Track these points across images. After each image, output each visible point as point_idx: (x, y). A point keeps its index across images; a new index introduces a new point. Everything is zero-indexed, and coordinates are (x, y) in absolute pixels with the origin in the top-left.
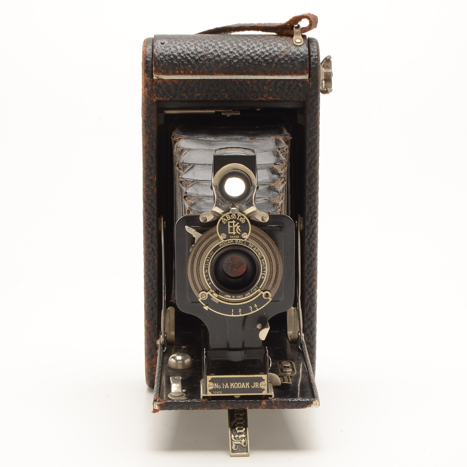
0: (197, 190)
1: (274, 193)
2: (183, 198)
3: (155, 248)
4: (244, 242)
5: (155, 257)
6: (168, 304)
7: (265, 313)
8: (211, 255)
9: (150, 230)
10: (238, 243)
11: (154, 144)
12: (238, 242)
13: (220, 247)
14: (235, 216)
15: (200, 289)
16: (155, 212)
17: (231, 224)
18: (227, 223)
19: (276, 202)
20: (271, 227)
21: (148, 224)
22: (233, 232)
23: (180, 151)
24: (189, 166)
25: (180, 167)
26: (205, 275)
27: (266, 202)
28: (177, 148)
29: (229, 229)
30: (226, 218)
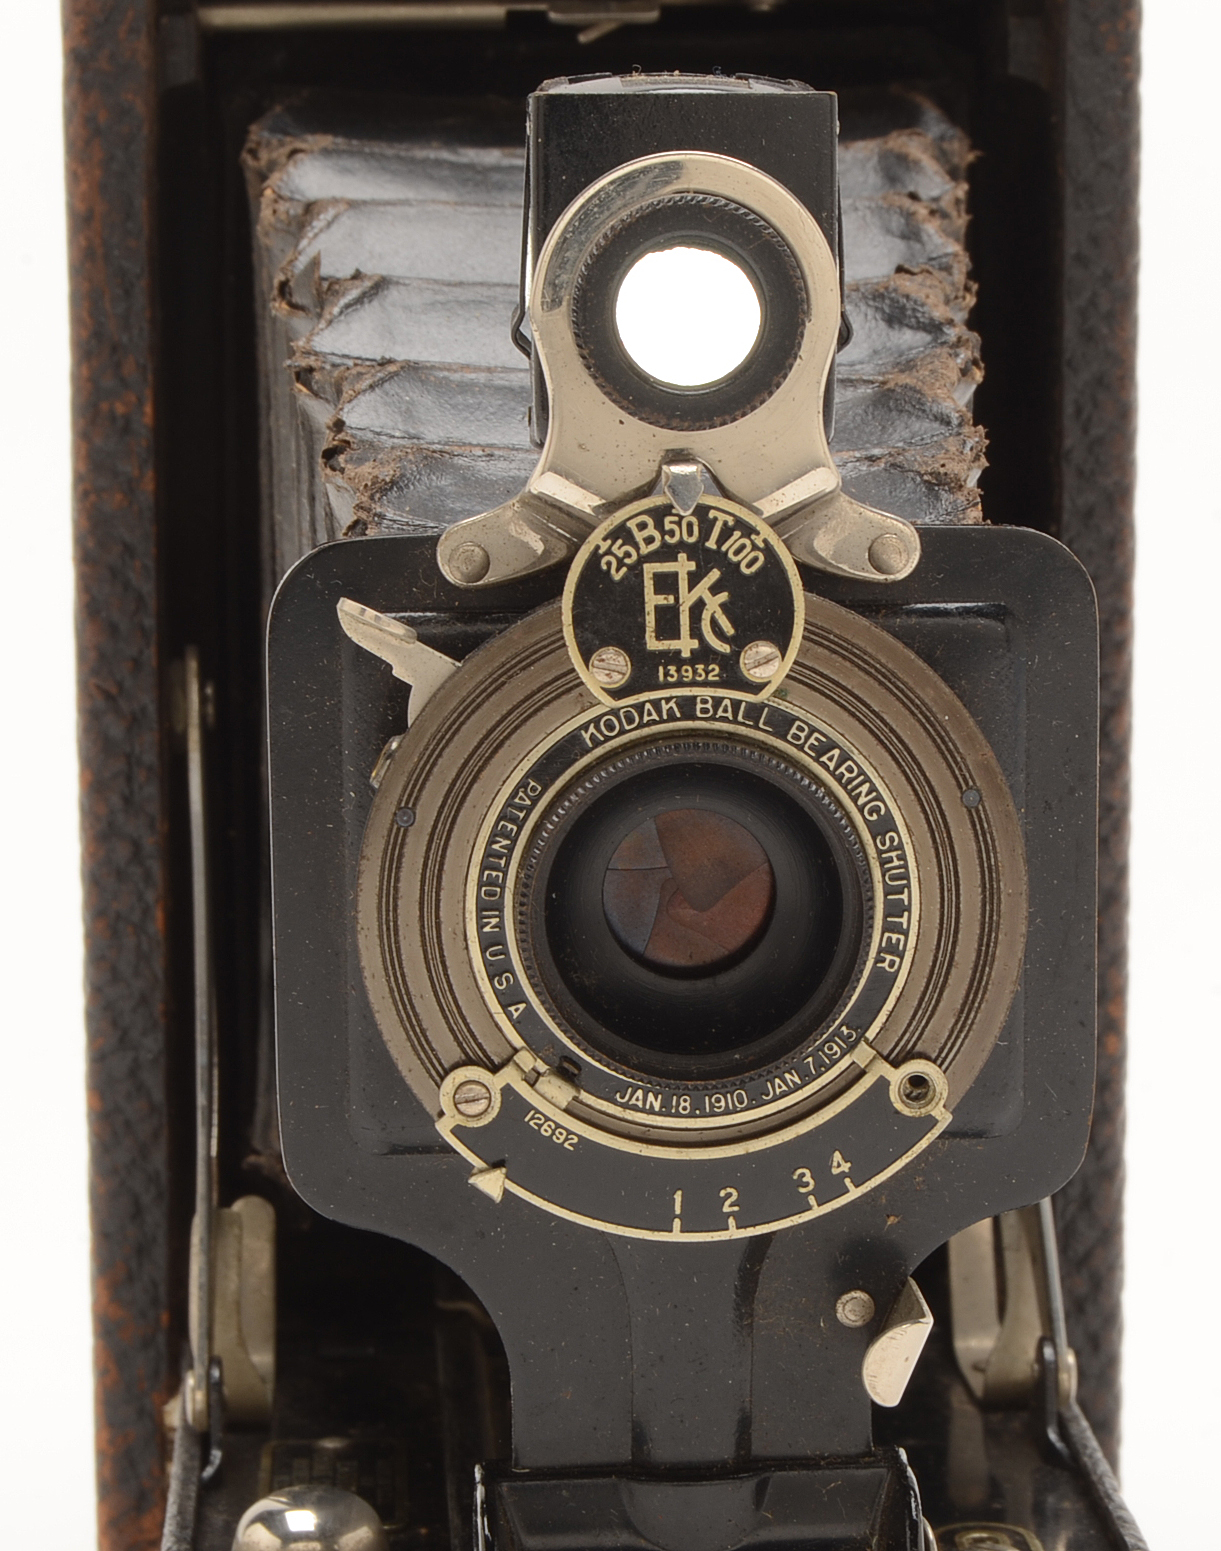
0: (408, 414)
1: (916, 425)
2: (320, 461)
3: (150, 843)
4: (754, 711)
5: (151, 896)
6: (234, 1181)
7: (892, 1220)
8: (521, 808)
9: (117, 730)
10: (713, 718)
11: (141, 203)
12: (716, 707)
13: (588, 751)
14: (694, 520)
15: (449, 1051)
16: (150, 622)
17: (666, 584)
18: (636, 571)
19: (943, 466)
20: (937, 613)
21: (108, 696)
22: (676, 635)
23: (296, 217)
24: (357, 282)
25: (297, 299)
26: (483, 951)
27: (875, 475)
28: (276, 201)
29: (650, 620)
30: (629, 539)
